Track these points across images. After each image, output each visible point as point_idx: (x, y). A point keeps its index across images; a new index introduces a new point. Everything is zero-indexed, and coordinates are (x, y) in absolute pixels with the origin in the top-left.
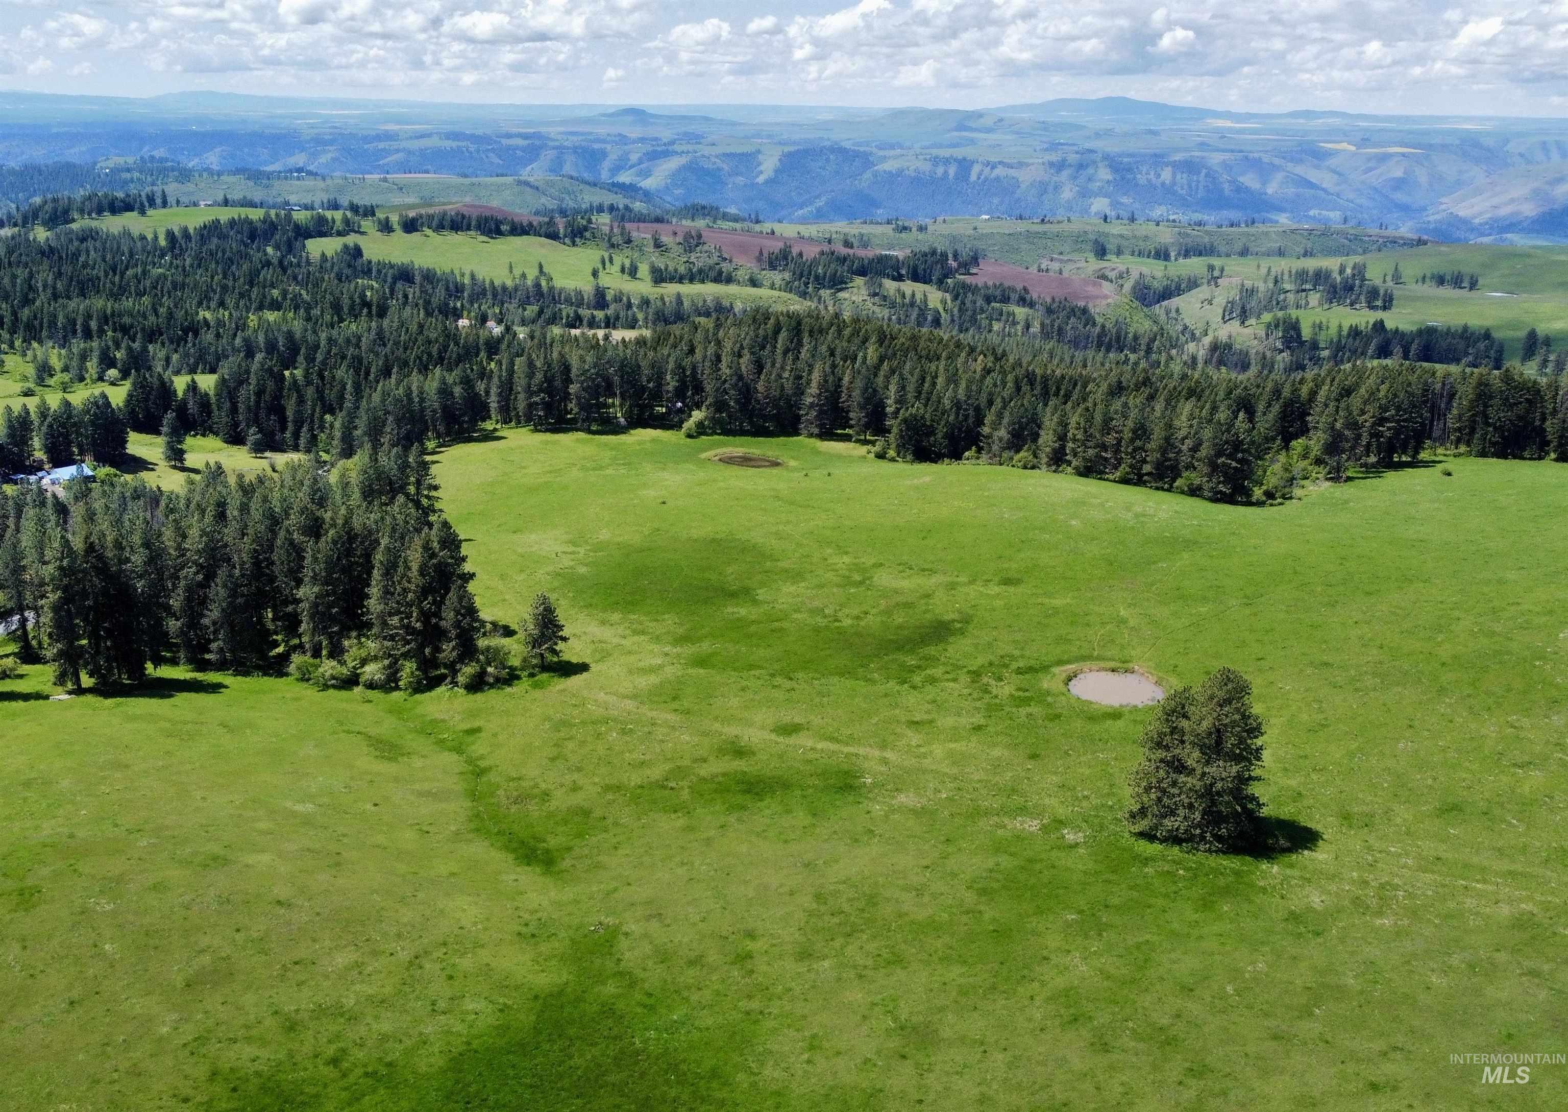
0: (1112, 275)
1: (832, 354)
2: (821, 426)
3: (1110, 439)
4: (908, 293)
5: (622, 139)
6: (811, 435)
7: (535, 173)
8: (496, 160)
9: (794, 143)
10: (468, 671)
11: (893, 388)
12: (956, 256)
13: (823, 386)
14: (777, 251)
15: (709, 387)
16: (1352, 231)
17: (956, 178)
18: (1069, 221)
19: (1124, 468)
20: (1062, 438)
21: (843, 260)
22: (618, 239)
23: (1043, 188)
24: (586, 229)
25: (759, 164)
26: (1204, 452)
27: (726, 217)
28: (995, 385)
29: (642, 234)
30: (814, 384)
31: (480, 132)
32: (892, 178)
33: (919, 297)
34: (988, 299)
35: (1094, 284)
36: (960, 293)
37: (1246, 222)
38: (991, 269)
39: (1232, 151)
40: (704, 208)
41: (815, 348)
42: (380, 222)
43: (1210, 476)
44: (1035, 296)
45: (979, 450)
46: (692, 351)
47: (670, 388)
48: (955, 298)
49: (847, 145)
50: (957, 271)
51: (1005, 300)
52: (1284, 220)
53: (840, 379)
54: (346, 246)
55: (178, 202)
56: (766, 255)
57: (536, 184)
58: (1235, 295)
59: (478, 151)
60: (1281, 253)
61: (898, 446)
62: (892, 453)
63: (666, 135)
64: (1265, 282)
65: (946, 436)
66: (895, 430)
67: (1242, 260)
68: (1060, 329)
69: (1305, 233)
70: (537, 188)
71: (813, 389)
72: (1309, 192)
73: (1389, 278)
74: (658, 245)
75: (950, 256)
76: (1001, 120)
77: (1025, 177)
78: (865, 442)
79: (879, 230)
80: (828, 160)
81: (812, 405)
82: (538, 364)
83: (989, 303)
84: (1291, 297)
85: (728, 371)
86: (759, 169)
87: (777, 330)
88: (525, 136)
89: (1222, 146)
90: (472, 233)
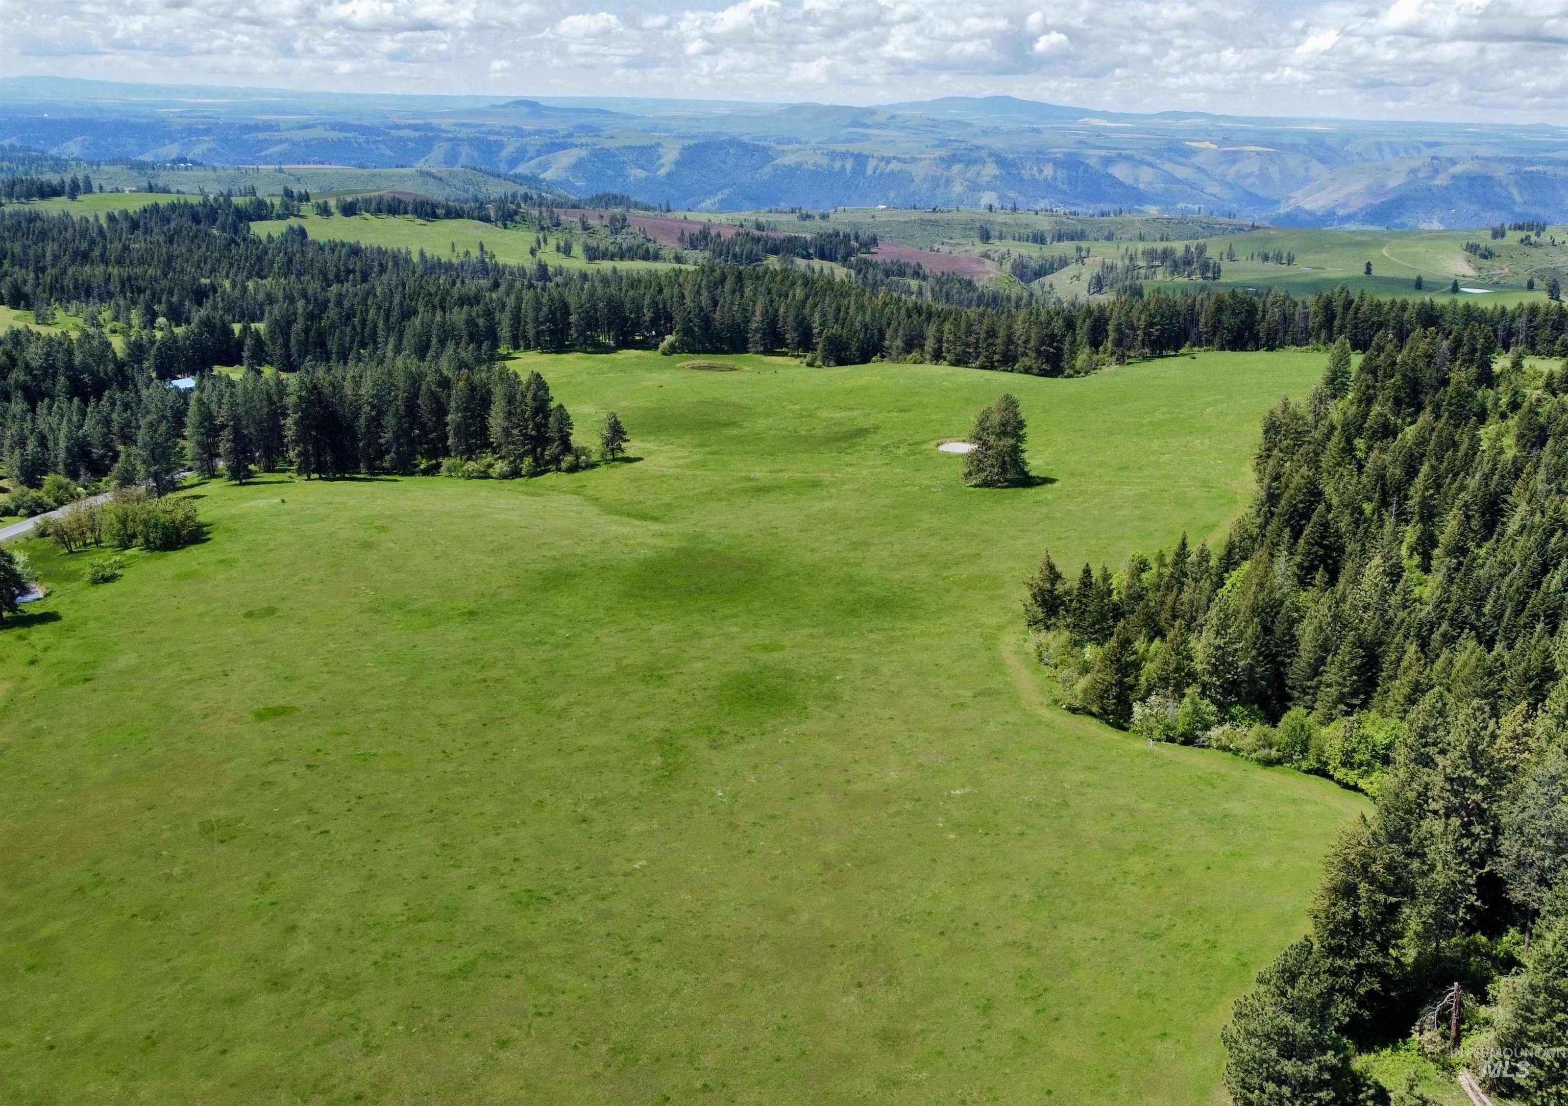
0: (996, 256)
1: (769, 293)
2: (765, 345)
3: (972, 339)
4: (817, 269)
5: (519, 132)
6: (757, 353)
7: (432, 162)
8: (388, 152)
9: (693, 137)
10: (569, 459)
11: (817, 316)
12: (857, 237)
13: (765, 313)
14: (697, 232)
15: (677, 318)
16: (1205, 220)
17: (854, 171)
18: (958, 210)
19: (982, 358)
20: (940, 341)
21: (757, 240)
22: (547, 223)
23: (935, 182)
24: (516, 213)
25: (660, 157)
26: (1032, 344)
27: (636, 206)
28: (893, 313)
29: (569, 218)
30: (758, 313)
31: (367, 122)
32: (792, 171)
33: (826, 272)
34: (887, 273)
35: (978, 262)
36: (862, 268)
37: (1115, 212)
38: (890, 249)
39: (1107, 148)
40: (615, 197)
41: (756, 289)
42: (319, 206)
43: (1037, 359)
44: (927, 271)
45: (883, 357)
46: (661, 291)
47: (647, 318)
48: (859, 272)
49: (746, 139)
50: (858, 250)
51: (902, 274)
52: (1153, 210)
53: (777, 311)
54: (291, 228)
55: (101, 188)
56: (687, 235)
57: (439, 175)
58: (1097, 270)
59: (367, 142)
60: (1141, 238)
61: (823, 357)
62: (818, 363)
63: (562, 127)
64: (1122, 259)
65: (858, 349)
66: (821, 345)
67: (1106, 243)
68: (947, 294)
69: (1165, 222)
70: (441, 179)
71: (758, 317)
72: (1176, 187)
73: (1225, 256)
74: (586, 228)
75: (852, 237)
76: (893, 117)
77: (919, 171)
78: (798, 356)
79: (785, 218)
80: (728, 154)
81: (756, 330)
82: (544, 301)
83: (888, 277)
84: (1142, 271)
85: (692, 305)
86: (661, 161)
87: (723, 279)
88: (415, 128)
89: (1098, 143)
90: (409, 216)
